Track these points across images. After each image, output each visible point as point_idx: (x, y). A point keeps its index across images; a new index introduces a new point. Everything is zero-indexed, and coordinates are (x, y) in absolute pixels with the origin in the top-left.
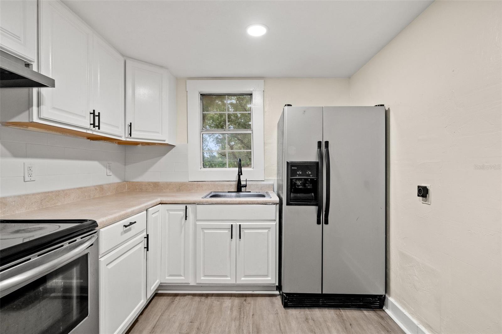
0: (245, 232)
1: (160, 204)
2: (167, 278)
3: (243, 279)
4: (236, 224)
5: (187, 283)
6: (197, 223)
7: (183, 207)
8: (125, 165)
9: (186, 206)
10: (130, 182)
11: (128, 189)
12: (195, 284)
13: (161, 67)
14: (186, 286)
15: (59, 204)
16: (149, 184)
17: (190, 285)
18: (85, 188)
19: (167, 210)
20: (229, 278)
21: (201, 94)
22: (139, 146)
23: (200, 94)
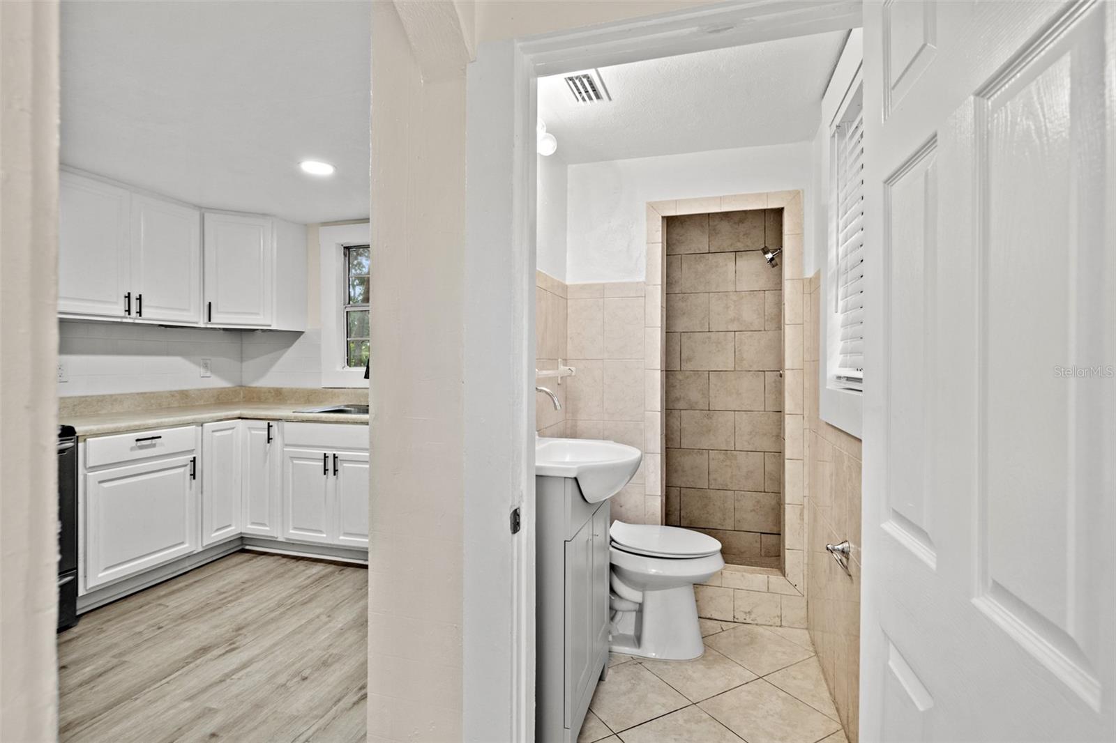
0: (344, 466)
1: (239, 418)
2: (249, 526)
3: (341, 538)
4: (330, 453)
5: (274, 537)
6: (285, 449)
7: (265, 424)
8: (242, 361)
9: (269, 423)
10: (245, 386)
11: (244, 397)
12: (284, 540)
13: (264, 215)
14: (272, 542)
15: (104, 412)
16: (270, 390)
17: (280, 539)
18: (151, 393)
19: (249, 428)
20: (325, 535)
21: (345, 248)
22: (259, 332)
23: (343, 248)
